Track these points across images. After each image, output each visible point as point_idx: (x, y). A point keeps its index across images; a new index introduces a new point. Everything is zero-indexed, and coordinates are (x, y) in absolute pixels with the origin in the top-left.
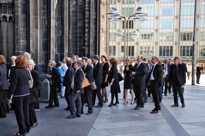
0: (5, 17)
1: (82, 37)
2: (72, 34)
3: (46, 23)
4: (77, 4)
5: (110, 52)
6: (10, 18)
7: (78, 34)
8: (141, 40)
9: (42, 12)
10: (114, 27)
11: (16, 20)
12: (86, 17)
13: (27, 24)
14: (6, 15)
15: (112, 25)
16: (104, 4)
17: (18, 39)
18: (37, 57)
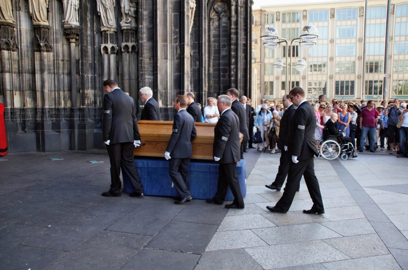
0: (127, 47)
1: (227, 69)
2: (213, 67)
3: (179, 51)
4: (219, 25)
5: (266, 89)
6: (133, 47)
7: (221, 65)
8: (310, 73)
9: (173, 38)
10: (271, 56)
11: (140, 50)
12: (233, 42)
13: (153, 54)
14: (128, 44)
15: (269, 53)
16: (257, 24)
17: (142, 74)
18: (167, 97)
